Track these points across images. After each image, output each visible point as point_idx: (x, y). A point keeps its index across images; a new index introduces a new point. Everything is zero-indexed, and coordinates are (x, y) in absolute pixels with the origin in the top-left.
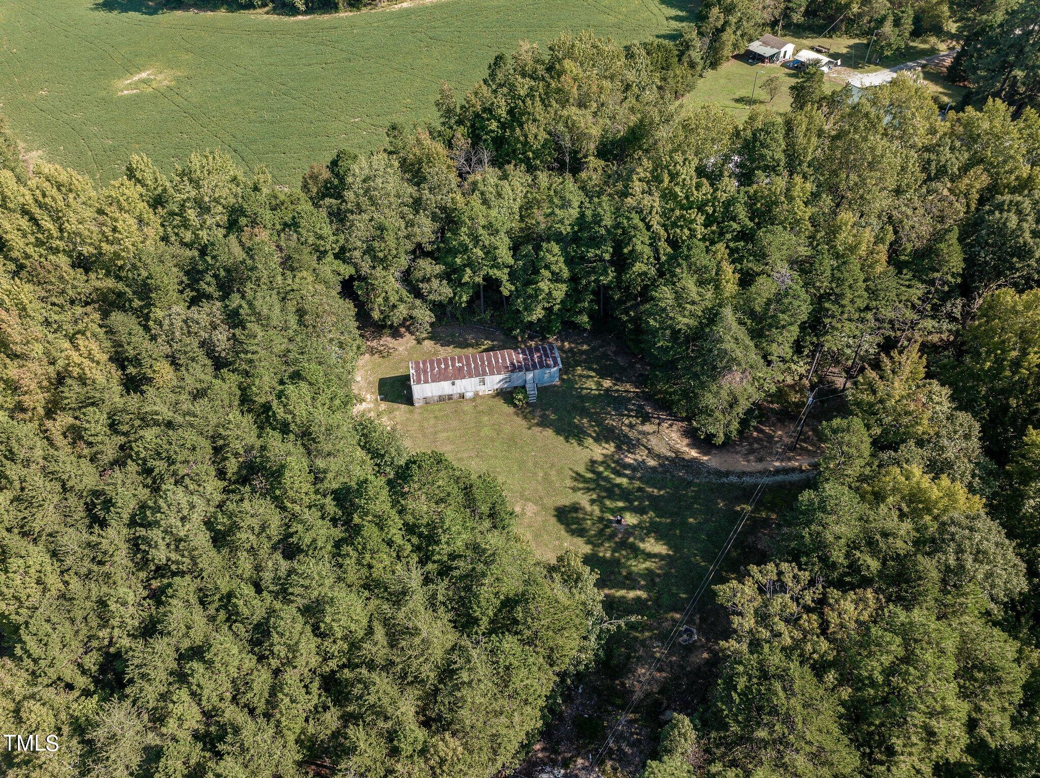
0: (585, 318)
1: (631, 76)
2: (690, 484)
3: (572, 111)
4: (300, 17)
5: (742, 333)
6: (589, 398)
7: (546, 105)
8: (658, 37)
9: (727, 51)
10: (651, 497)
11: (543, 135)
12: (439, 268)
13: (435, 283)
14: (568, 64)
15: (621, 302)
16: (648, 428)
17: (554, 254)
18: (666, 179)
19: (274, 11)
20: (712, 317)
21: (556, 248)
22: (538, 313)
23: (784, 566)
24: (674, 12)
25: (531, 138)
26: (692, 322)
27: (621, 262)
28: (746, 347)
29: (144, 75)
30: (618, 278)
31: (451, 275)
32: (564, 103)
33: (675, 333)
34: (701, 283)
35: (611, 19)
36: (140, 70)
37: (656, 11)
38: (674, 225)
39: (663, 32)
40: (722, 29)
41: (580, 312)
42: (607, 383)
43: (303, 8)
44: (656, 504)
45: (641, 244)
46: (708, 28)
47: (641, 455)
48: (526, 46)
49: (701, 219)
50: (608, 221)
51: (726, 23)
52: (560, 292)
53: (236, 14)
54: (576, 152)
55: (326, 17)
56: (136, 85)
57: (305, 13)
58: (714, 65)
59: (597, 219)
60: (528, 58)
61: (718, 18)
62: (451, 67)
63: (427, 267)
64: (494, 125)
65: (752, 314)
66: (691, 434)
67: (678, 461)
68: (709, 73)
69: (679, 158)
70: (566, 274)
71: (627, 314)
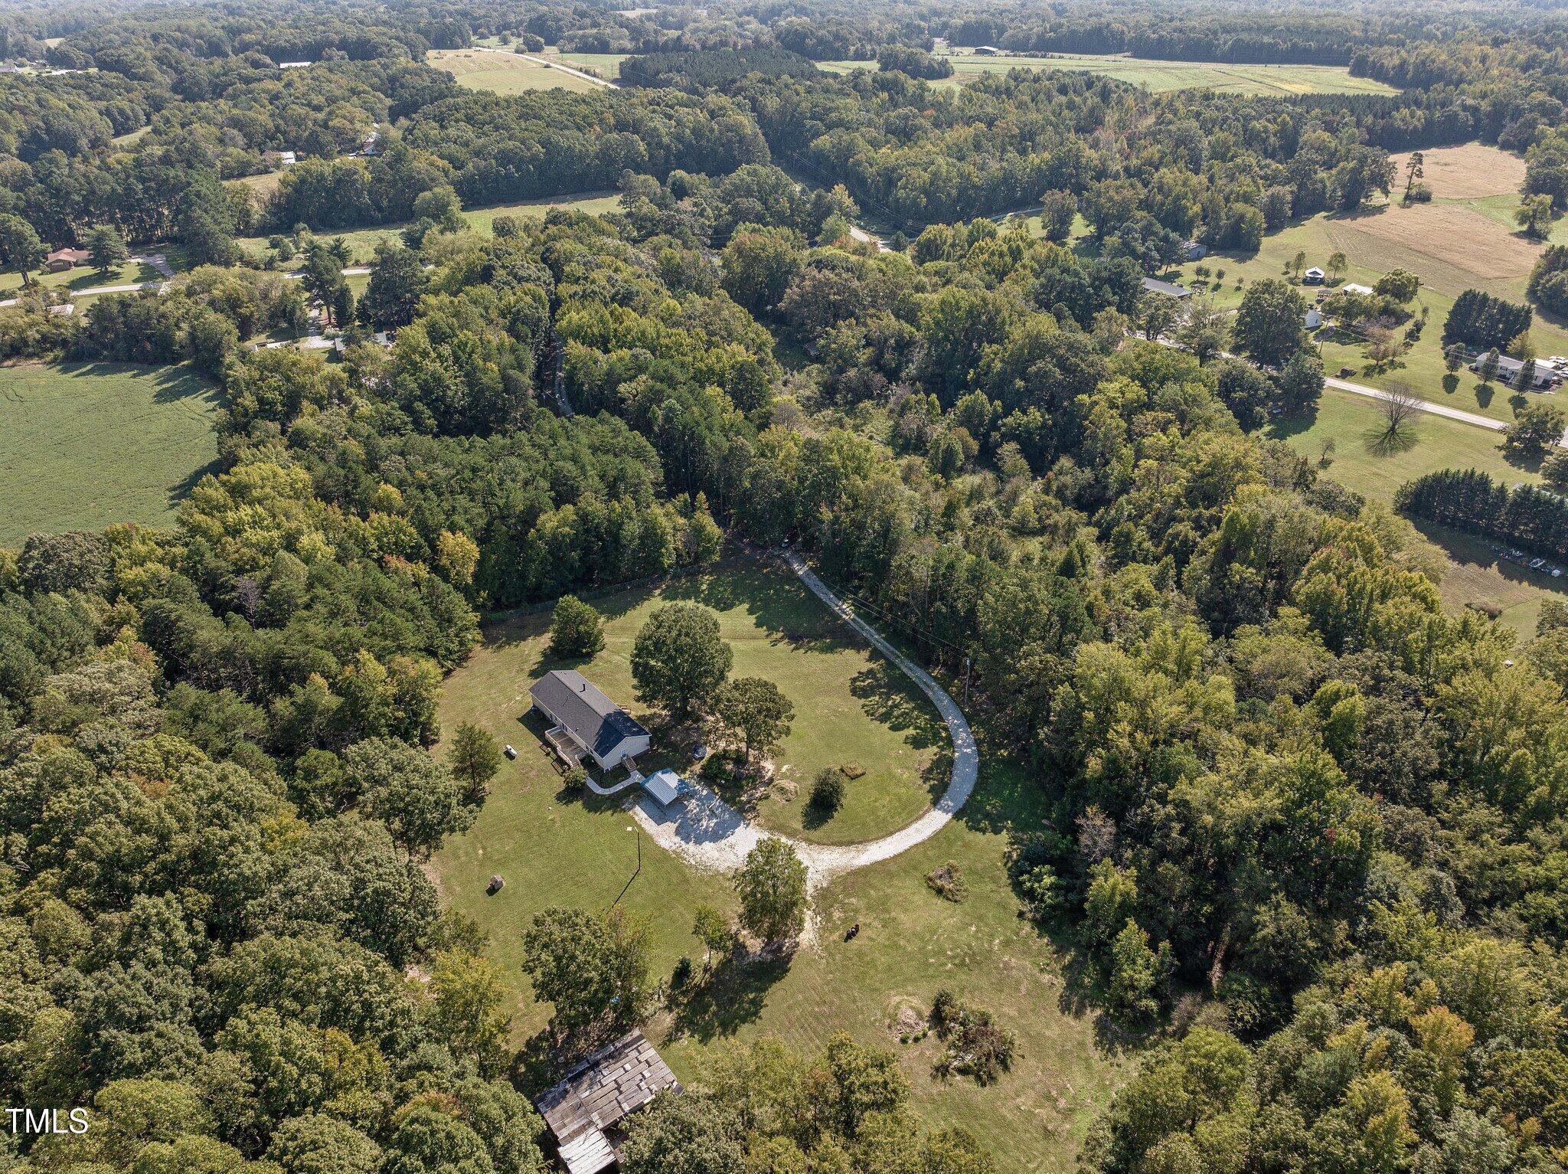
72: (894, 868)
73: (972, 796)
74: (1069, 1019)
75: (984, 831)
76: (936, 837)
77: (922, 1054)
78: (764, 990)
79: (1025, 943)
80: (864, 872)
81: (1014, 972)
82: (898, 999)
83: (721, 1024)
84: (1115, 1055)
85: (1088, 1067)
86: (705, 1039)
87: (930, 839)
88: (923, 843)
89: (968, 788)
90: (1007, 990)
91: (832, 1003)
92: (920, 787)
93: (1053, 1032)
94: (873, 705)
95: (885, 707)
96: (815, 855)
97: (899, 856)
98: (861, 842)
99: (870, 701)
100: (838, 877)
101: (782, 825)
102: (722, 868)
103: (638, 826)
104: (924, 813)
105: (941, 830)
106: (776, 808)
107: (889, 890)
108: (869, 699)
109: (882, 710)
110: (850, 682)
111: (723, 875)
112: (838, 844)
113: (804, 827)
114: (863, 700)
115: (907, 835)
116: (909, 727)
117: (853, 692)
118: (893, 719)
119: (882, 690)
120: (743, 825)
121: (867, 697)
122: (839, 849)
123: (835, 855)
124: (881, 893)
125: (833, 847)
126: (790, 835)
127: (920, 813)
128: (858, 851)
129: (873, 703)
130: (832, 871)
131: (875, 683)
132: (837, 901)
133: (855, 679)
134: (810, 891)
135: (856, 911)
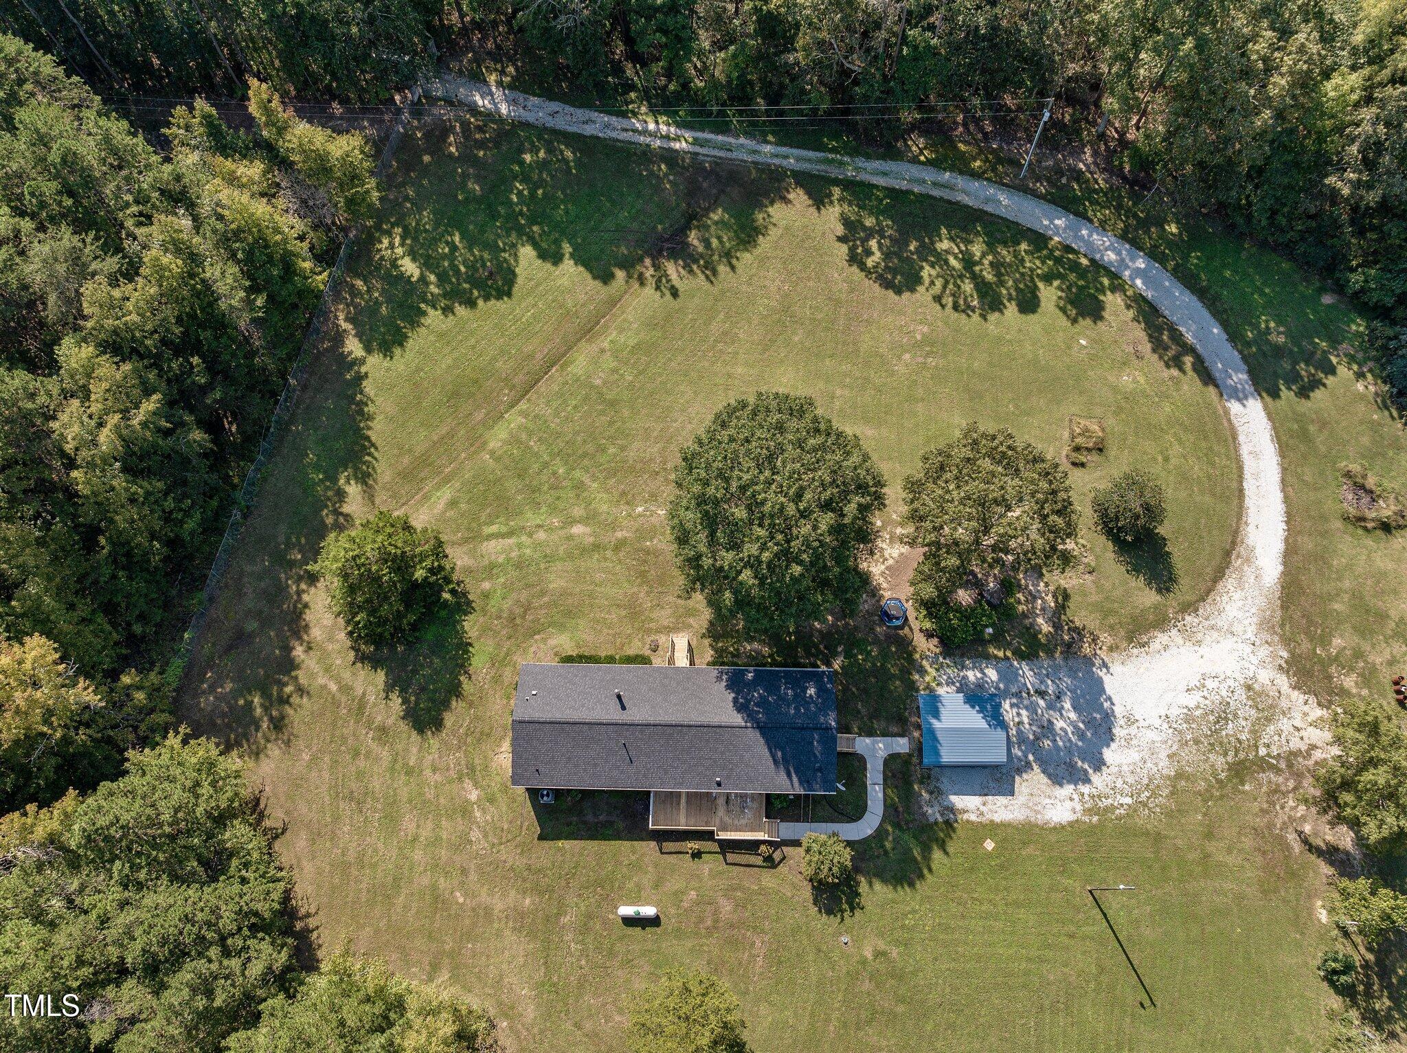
72: (1309, 543)
73: (1235, 337)
80: (1293, 585)
94: (945, 287)
95: (961, 277)
96: (1221, 622)
97: (1290, 518)
98: (1234, 543)
99: (932, 283)
100: (1282, 626)
101: (1134, 619)
102: (1164, 766)
103: (992, 828)
104: (1229, 420)
105: (1274, 428)
106: (1094, 598)
107: (1347, 584)
108: (927, 281)
109: (968, 287)
110: (855, 269)
111: (1180, 775)
112: (1219, 574)
113: (1159, 591)
114: (921, 289)
115: (1256, 476)
116: (1036, 287)
117: (887, 285)
118: (1004, 292)
119: (912, 247)
120: (1102, 673)
121: (918, 280)
122: (1229, 582)
123: (1237, 596)
124: (1346, 597)
125: (1220, 585)
126: (1161, 622)
127: (1226, 424)
128: (1248, 561)
129: (939, 283)
130: (1265, 625)
131: (885, 242)
132: (1325, 664)
133: (855, 259)
134: (1283, 682)
135: (1358, 654)
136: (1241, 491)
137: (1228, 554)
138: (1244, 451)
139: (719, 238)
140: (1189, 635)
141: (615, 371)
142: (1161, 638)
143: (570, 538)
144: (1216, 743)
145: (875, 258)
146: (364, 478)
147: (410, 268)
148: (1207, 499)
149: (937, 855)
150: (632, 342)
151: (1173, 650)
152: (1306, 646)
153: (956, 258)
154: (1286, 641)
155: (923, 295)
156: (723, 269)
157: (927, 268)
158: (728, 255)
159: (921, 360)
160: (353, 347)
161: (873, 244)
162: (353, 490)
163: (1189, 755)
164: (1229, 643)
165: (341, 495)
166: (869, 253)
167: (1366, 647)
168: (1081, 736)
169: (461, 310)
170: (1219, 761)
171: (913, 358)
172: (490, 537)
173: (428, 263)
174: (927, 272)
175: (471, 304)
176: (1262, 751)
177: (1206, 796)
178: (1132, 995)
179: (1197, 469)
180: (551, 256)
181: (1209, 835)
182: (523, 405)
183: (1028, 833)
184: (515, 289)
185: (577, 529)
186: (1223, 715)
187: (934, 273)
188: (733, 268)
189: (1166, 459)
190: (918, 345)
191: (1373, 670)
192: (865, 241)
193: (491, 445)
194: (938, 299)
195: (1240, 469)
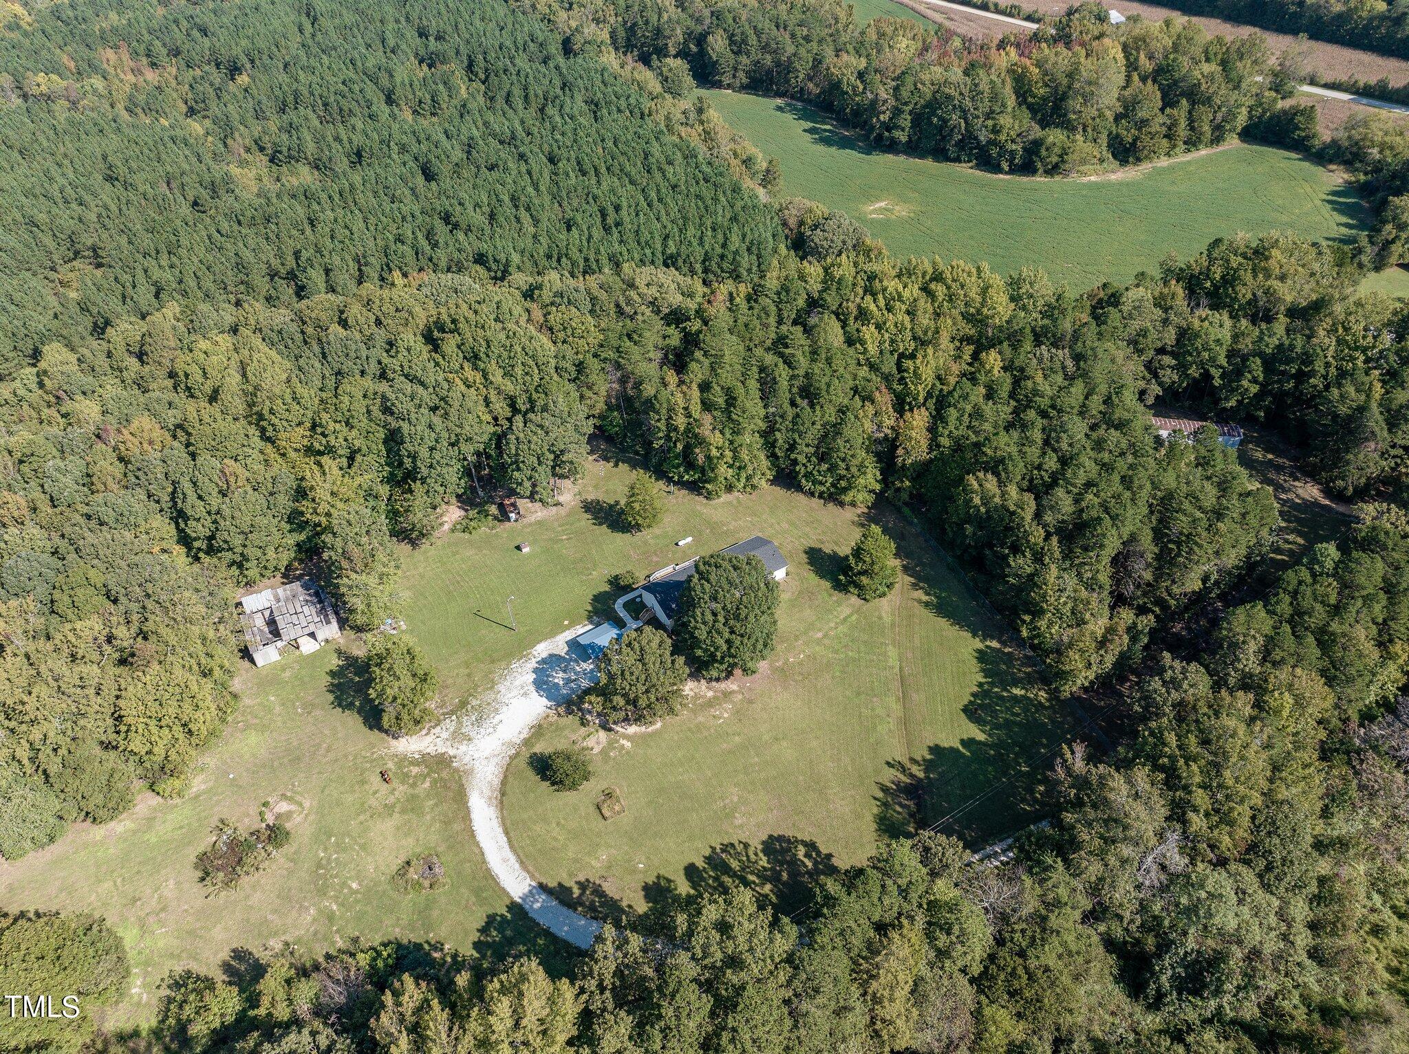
0: (1262, 414)
1: (1316, 266)
2: (1322, 515)
3: (1276, 284)
4: (1001, 176)
5: (1380, 418)
6: (1257, 461)
7: (1255, 276)
8: (1328, 239)
9: (1394, 259)
10: (1295, 516)
11: (1249, 296)
12: (1174, 362)
13: (1169, 371)
14: (1275, 252)
15: (1291, 406)
16: (1297, 483)
17: (1256, 364)
18: (1341, 330)
19: (978, 167)
20: (1362, 409)
21: (1258, 361)
22: (1232, 403)
23: (1392, 506)
24: (1344, 220)
25: (1240, 296)
26: (1349, 412)
27: (1301, 377)
28: (1382, 429)
29: (883, 204)
30: (1296, 387)
31: (1182, 367)
32: (1268, 276)
33: (1336, 416)
34: (1357, 390)
35: (1285, 218)
36: (878, 199)
37: (1327, 216)
38: (1343, 359)
39: (1332, 236)
40: (1393, 241)
41: (1259, 409)
42: (1270, 456)
43: (1007, 169)
44: (1298, 520)
45: (1319, 366)
46: (1380, 239)
47: (1291, 496)
48: (1241, 234)
49: (1362, 358)
50: (1298, 350)
51: (1397, 237)
52: (1254, 389)
53: (943, 165)
54: (1270, 310)
55: (1025, 179)
56: (881, 210)
57: (1006, 173)
58: (1378, 269)
59: (1292, 347)
60: (1242, 244)
61: (1390, 233)
62: (1142, 237)
63: (1168, 360)
64: (1208, 284)
65: (1389, 411)
66: (1327, 492)
67: (1316, 504)
68: (1372, 275)
69: (1352, 318)
70: (1261, 379)
71: (1294, 413)
72: (457, 827)
73: (547, 933)
74: (225, 955)
75: (483, 930)
76: (489, 876)
77: (248, 815)
78: (359, 712)
79: (325, 938)
80: (461, 798)
81: (294, 914)
82: (307, 804)
83: (340, 684)
84: (170, 987)
85: (172, 956)
86: (332, 674)
87: (488, 870)
88: (484, 862)
89: (563, 931)
90: (278, 901)
91: (325, 756)
92: (571, 875)
93: (218, 933)
94: (748, 856)
95: (743, 869)
96: (494, 761)
97: (472, 834)
98: (501, 802)
99: (756, 854)
100: (460, 777)
101: (542, 735)
102: (501, 687)
103: (568, 627)
104: (528, 872)
105: (498, 884)
106: (566, 732)
107: (428, 817)
108: (761, 855)
109: (735, 865)
110: (807, 839)
111: (492, 687)
112: (504, 783)
113: (535, 754)
114: (760, 847)
115: (500, 848)
116: (694, 888)
117: (780, 838)
118: (711, 873)
119: (785, 876)
120: (549, 704)
121: (765, 851)
122: (496, 782)
123: (489, 779)
124: (427, 810)
125: (502, 776)
126: (527, 742)
127: (531, 868)
128: (490, 798)
129: (753, 857)
130: (470, 772)
131: (803, 869)
132: (431, 771)
133: (811, 846)
134: (452, 752)
135: (414, 785)
136: (507, 833)
137: (503, 794)
138: (512, 859)
139: (899, 813)
140: (510, 744)
141: (873, 710)
142: (525, 735)
143: (820, 630)
144: (479, 709)
145: (801, 852)
146: (927, 604)
147: (1017, 691)
148: (525, 816)
149: (590, 608)
150: (879, 728)
151: (516, 734)
152: (444, 774)
153: (754, 882)
154: (456, 770)
155: (756, 844)
156: (880, 795)
157: (766, 865)
158: (885, 804)
159: (727, 801)
160: (995, 644)
161: (810, 864)
162: (925, 598)
163: (489, 696)
164: (486, 754)
165: (927, 594)
166: (807, 855)
167: (410, 791)
168: (548, 676)
169: (975, 689)
170: (474, 702)
171: (732, 801)
172: (852, 614)
173: (1016, 699)
174: (764, 862)
175: (973, 695)
176: (454, 717)
177: (477, 686)
178: (486, 612)
179: (538, 828)
180: (968, 743)
181: (469, 675)
182: (897, 670)
183: (552, 634)
184: (963, 715)
185: (820, 635)
186: (479, 721)
187: (761, 863)
188: (875, 799)
189: (558, 824)
190: (734, 810)
191: (403, 783)
192: (816, 863)
193: (891, 647)
194: (746, 846)
195: (512, 847)
